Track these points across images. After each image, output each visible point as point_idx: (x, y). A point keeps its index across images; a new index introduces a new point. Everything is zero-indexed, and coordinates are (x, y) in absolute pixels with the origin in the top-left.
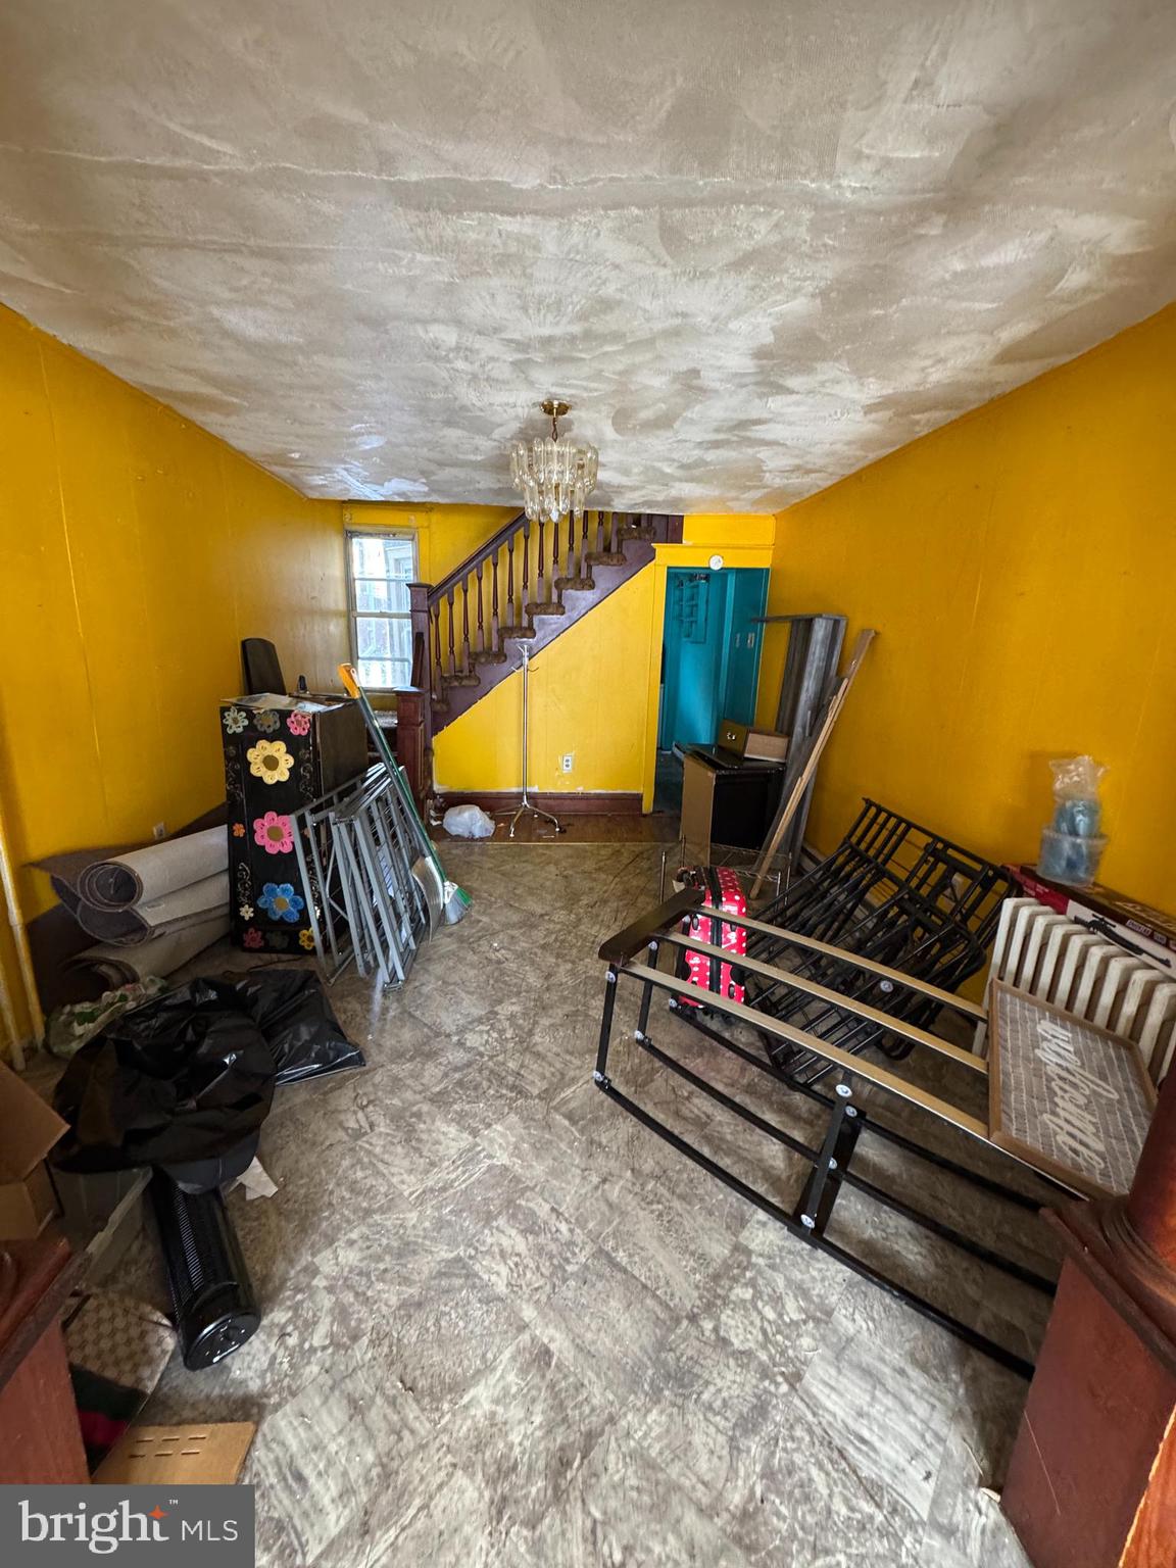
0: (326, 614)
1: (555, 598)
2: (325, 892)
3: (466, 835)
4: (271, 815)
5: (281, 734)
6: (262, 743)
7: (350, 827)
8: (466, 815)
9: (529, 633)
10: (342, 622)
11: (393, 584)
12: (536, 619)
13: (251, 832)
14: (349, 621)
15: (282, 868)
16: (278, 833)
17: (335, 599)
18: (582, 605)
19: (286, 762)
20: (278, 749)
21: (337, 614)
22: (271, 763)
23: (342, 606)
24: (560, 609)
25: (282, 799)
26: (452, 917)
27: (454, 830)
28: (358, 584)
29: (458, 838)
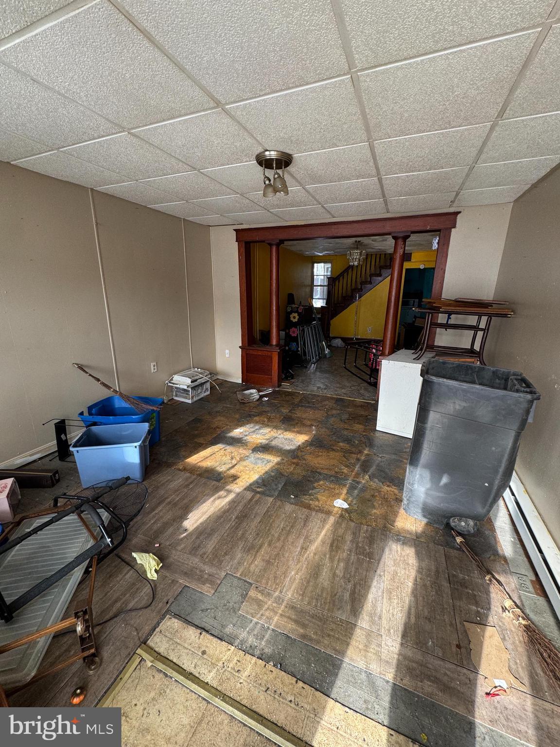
0: (306, 286)
1: (369, 280)
2: (302, 344)
3: (337, 346)
4: (293, 328)
5: (297, 312)
6: (293, 314)
7: (308, 329)
8: (337, 341)
9: (361, 290)
10: (310, 287)
11: (325, 276)
12: (363, 286)
13: (289, 332)
14: (311, 288)
15: (295, 339)
16: (295, 332)
17: (308, 282)
18: (378, 282)
19: (297, 317)
20: (296, 315)
21: (309, 286)
22: (294, 318)
23: (310, 284)
24: (370, 283)
25: (295, 325)
26: (328, 356)
27: (334, 345)
28: (315, 277)
29: (335, 347)
